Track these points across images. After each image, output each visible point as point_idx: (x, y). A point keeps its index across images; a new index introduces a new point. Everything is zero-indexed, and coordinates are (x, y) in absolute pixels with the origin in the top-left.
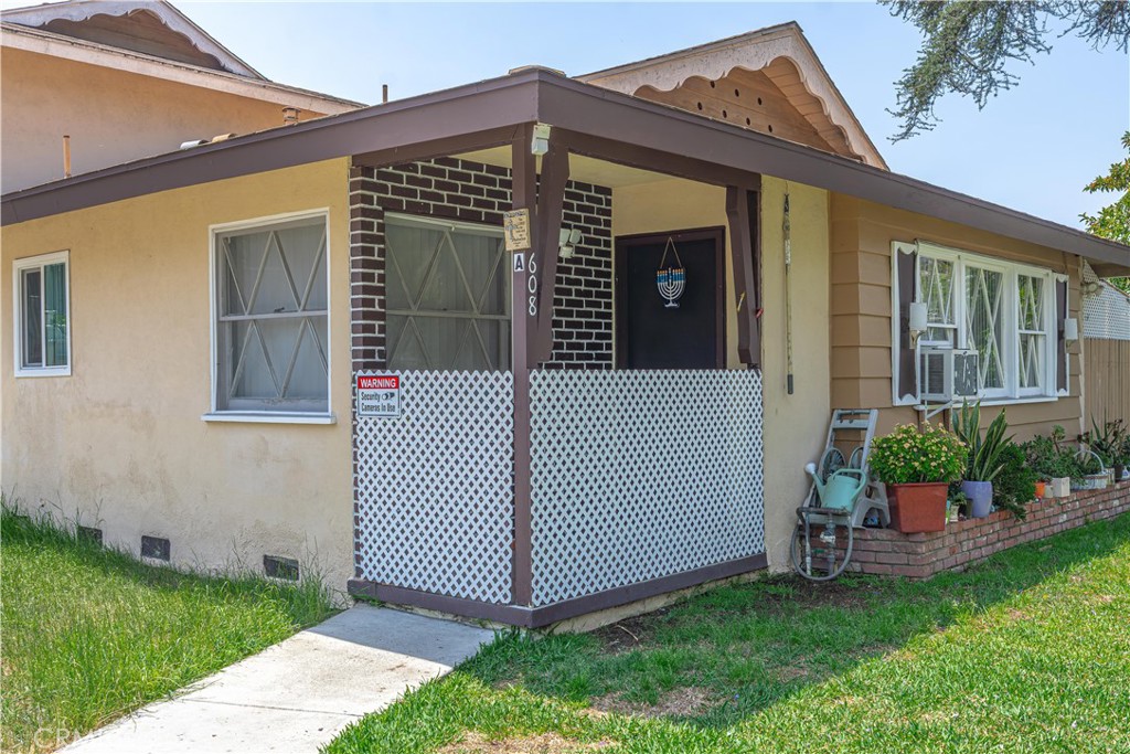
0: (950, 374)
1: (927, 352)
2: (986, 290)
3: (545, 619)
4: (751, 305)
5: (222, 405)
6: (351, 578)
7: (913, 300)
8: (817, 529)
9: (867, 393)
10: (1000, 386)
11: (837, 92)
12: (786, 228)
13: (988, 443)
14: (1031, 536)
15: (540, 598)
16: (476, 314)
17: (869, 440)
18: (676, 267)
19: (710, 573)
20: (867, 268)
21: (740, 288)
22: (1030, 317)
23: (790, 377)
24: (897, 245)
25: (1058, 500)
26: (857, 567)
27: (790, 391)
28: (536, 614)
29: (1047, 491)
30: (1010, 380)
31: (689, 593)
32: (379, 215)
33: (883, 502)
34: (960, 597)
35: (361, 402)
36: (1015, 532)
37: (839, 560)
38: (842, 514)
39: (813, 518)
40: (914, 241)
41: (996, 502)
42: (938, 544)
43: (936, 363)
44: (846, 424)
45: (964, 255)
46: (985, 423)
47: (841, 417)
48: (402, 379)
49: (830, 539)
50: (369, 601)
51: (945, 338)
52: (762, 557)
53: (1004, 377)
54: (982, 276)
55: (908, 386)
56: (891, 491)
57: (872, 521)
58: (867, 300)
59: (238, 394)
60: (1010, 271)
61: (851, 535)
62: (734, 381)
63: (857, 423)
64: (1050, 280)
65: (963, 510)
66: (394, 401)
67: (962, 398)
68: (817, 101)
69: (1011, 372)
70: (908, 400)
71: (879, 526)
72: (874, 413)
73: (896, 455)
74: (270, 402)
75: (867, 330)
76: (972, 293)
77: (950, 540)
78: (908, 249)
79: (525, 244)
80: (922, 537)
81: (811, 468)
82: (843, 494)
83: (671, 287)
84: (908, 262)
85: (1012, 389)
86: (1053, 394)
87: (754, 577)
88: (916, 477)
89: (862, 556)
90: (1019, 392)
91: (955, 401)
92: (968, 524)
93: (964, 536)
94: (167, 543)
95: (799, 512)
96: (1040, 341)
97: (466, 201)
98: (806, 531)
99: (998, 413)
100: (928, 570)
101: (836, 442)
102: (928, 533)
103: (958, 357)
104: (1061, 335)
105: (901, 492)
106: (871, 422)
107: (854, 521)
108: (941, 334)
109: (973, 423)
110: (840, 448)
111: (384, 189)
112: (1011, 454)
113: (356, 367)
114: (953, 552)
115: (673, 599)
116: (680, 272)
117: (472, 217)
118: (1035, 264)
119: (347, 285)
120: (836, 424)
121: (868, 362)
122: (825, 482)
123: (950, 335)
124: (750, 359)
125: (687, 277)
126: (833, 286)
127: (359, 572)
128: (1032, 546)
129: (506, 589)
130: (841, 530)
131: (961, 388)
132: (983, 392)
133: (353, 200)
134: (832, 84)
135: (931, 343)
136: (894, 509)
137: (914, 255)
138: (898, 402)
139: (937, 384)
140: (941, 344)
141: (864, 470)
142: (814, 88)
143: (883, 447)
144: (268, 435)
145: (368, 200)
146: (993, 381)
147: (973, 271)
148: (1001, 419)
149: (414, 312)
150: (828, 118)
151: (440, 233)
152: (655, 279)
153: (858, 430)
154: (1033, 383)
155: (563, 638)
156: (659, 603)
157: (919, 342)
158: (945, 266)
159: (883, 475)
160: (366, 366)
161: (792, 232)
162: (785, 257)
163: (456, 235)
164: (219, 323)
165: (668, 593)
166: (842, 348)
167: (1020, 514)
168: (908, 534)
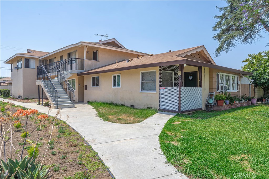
0: (223, 88)
1: (221, 85)
2: (228, 78)
3: (182, 112)
4: (201, 80)
5: (141, 91)
6: (159, 109)
7: (219, 79)
8: (208, 105)
9: (214, 90)
10: (229, 90)
11: (208, 53)
12: (205, 71)
13: (228, 96)
14: (233, 108)
15: (181, 110)
16: (170, 81)
17: (214, 95)
18: (191, 76)
19: (197, 109)
20: (214, 76)
21: (200, 78)
22: (233, 81)
23: (205, 88)
24: (217, 73)
25: (237, 104)
26: (213, 110)
27: (205, 90)
28: (181, 112)
29: (236, 102)
30: (231, 89)
31: (194, 111)
32: (162, 71)
33: (216, 102)
34: (226, 112)
35: (160, 90)
36: (231, 107)
37: (211, 109)
38: (211, 104)
39: (207, 104)
40: (219, 72)
41: (229, 103)
42: (222, 107)
43: (222, 87)
44: (211, 94)
45: (225, 74)
46: (228, 94)
47: (211, 93)
48: (165, 88)
49: (210, 106)
50: (161, 111)
51: (223, 84)
52: (202, 108)
53: (230, 89)
54: (227, 76)
55: (218, 89)
56: (217, 101)
57: (215, 104)
58: (214, 79)
59: (143, 90)
60: (231, 76)
61: (212, 106)
62: (198, 89)
63: (212, 94)
64: (236, 76)
65: (225, 104)
66: (164, 90)
67: (225, 91)
68: (208, 58)
69: (231, 88)
70: (218, 91)
71: (215, 105)
72: (215, 92)
73: (218, 97)
74: (148, 90)
75: (214, 83)
76: (226, 78)
77: (224, 107)
78: (218, 73)
79: (180, 74)
80: (221, 106)
81: (207, 99)
82: (211, 101)
83: (191, 78)
84: (218, 75)
85: (231, 90)
86: (236, 91)
87: (201, 110)
88: (220, 99)
89: (213, 108)
90: (232, 91)
91: (224, 91)
92: (226, 105)
93: (225, 107)
94: (134, 106)
95: (206, 104)
96: (235, 84)
97: (169, 69)
98: (207, 106)
99: (229, 93)
100: (221, 110)
101: (210, 96)
102: (222, 106)
103: (225, 86)
104: (237, 83)
105: (218, 101)
106: (214, 93)
107: (213, 104)
108: (222, 83)
109: (226, 94)
110: (211, 96)
111: (162, 68)
112: (231, 97)
113: (159, 87)
114: (224, 108)
115: (193, 112)
116: (192, 76)
117: (170, 71)
118: (234, 74)
119: (158, 78)
120: (210, 94)
121: (214, 87)
122: (209, 100)
123: (223, 83)
124: (201, 86)
125: (193, 77)
126: (210, 78)
127: (160, 108)
128: (234, 108)
129: (178, 109)
130: (211, 105)
131: (225, 90)
132: (227, 90)
133: (159, 69)
134: (208, 52)
135: (221, 84)
136: (217, 103)
137: (219, 74)
138: (217, 91)
139: (222, 89)
140: (222, 84)
141: (214, 99)
142: (206, 53)
143: (216, 96)
144: (148, 94)
145: (161, 69)
146: (228, 89)
147: (226, 76)
148: (230, 93)
149: (164, 81)
150: (207, 56)
151: (166, 72)
152: (189, 77)
153: (213, 94)
154: (234, 89)
155: (184, 114)
156: (192, 112)
157: (220, 84)
158: (223, 75)
159: (216, 99)
160: (161, 87)
161: (205, 72)
162: (204, 75)
163: (168, 72)
164: (141, 82)
165: (193, 111)
166: (211, 85)
167: (232, 105)
168: (219, 106)
